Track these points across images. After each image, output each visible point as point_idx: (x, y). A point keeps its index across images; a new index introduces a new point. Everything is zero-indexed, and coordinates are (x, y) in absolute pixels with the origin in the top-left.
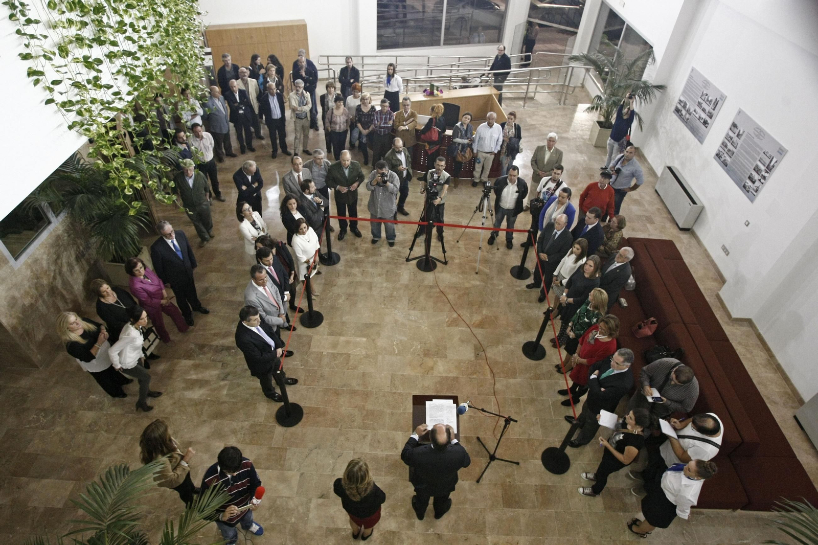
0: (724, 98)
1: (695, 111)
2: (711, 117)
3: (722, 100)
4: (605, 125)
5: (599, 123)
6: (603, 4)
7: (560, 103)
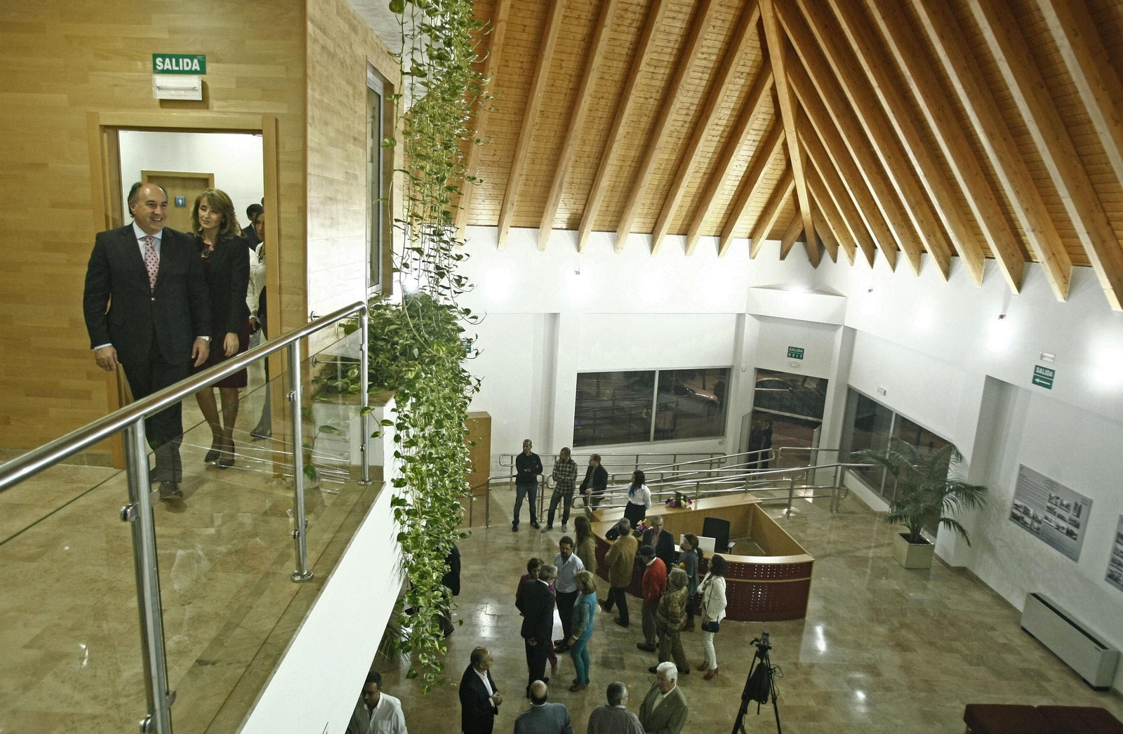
0: (1089, 503)
1: (1046, 518)
2: (1077, 526)
3: (1086, 505)
4: (913, 538)
5: (905, 536)
6: (851, 391)
7: (831, 511)
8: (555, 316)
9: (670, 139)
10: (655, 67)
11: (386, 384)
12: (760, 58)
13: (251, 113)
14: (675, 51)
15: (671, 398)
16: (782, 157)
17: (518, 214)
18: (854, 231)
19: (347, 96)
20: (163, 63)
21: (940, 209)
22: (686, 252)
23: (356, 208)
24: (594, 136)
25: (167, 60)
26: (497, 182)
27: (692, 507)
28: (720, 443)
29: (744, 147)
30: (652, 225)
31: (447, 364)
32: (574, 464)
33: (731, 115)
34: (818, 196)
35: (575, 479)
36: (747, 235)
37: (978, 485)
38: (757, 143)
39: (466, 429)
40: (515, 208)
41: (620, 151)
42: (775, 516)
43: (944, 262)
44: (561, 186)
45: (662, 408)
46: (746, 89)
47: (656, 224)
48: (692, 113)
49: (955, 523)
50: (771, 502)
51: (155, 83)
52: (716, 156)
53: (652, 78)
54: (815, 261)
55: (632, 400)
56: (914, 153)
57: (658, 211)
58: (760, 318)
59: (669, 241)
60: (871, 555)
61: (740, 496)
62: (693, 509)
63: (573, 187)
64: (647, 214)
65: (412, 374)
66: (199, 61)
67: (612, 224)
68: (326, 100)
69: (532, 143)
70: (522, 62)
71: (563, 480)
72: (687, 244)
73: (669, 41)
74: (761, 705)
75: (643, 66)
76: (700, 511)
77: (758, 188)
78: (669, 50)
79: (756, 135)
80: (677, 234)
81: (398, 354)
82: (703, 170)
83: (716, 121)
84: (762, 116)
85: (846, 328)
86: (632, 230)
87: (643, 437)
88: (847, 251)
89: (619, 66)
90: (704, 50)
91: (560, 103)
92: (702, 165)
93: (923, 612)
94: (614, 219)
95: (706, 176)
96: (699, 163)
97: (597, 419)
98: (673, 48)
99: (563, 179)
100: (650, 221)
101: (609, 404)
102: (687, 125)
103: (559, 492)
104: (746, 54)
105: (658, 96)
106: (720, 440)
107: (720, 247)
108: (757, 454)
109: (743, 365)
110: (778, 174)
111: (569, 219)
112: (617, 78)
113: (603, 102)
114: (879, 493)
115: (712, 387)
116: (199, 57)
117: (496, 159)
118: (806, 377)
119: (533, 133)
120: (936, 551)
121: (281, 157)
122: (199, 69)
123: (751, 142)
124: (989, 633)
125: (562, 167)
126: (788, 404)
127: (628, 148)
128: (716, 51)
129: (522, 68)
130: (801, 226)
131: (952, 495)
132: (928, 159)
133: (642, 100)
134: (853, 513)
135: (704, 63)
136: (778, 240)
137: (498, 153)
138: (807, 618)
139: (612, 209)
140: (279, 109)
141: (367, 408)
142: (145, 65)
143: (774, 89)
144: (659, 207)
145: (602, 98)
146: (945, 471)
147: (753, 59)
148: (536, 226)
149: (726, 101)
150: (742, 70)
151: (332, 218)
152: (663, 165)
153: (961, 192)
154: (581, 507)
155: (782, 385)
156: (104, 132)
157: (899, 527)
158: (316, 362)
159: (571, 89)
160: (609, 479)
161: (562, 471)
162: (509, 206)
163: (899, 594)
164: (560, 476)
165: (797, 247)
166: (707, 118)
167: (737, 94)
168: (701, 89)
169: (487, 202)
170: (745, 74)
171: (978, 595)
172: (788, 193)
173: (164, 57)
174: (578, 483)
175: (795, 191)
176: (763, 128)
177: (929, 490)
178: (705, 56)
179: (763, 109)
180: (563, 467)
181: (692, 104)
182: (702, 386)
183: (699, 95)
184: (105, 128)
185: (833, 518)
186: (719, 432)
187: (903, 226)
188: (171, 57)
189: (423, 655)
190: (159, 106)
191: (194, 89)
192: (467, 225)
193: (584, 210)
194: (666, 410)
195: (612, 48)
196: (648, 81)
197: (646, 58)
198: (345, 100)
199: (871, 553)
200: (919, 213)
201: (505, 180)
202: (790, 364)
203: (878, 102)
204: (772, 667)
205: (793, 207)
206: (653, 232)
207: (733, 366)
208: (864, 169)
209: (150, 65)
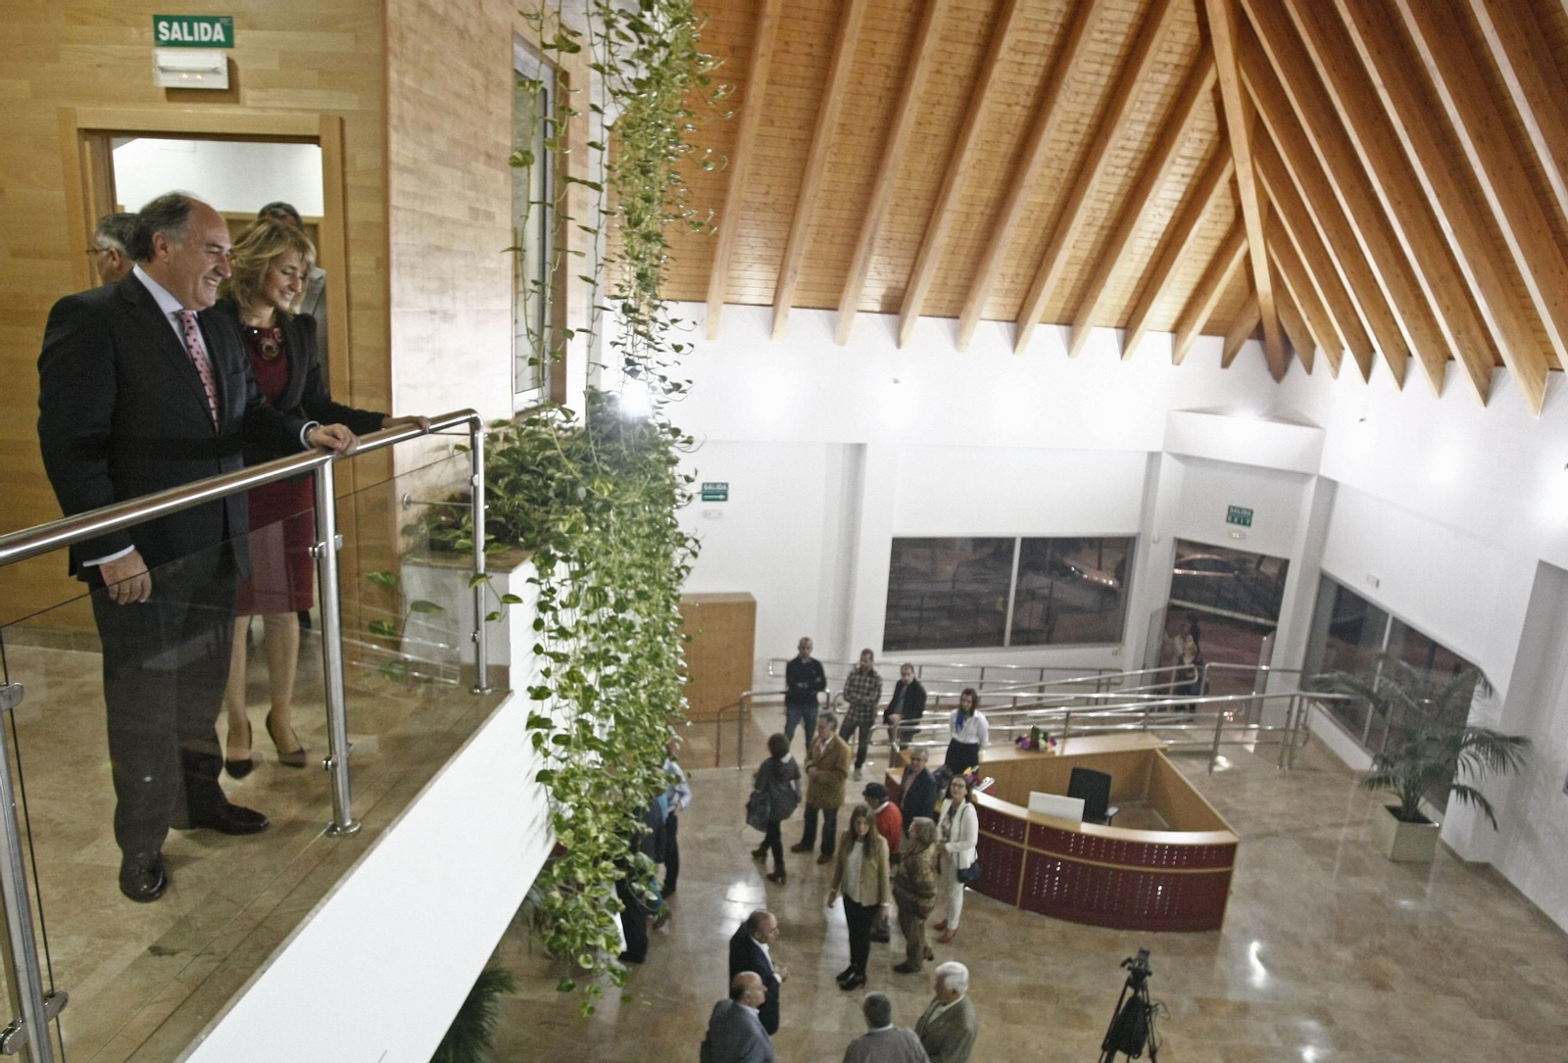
4: (1407, 814)
5: (1393, 811)
6: (1325, 579)
7: (1281, 766)
8: (859, 449)
9: (1046, 172)
10: (1025, 54)
11: (521, 540)
12: (1196, 40)
13: (304, 110)
14: (1057, 29)
15: (1040, 581)
16: (1229, 202)
17: (805, 287)
18: (1340, 323)
19: (473, 86)
20: (170, 29)
21: (1477, 287)
22: (1069, 352)
23: (491, 264)
24: (925, 165)
25: (176, 25)
26: (771, 236)
27: (1057, 750)
28: (1115, 654)
29: (1167, 186)
30: (1016, 309)
31: (642, 513)
32: (878, 678)
33: (1147, 134)
34: (1284, 266)
35: (877, 700)
36: (1169, 327)
37: (1515, 735)
38: (1187, 180)
39: (678, 616)
40: (799, 278)
41: (968, 187)
42: (1187, 772)
43: (1480, 375)
44: (871, 244)
45: (1025, 596)
46: (1172, 91)
47: (1022, 307)
48: (1083, 129)
49: (1474, 794)
50: (1188, 748)
51: (156, 62)
52: (1120, 199)
53: (1019, 73)
54: (1278, 371)
55: (985, 581)
56: (1438, 196)
57: (1025, 287)
58: (1185, 459)
59: (1044, 335)
60: (1341, 838)
61: (1135, 737)
62: (1058, 754)
63: (891, 246)
64: (1007, 291)
65: (564, 525)
66: (223, 26)
67: (953, 305)
68: (427, 91)
69: (826, 174)
70: (811, 45)
71: (859, 701)
72: (1071, 341)
73: (1047, 12)
74: (1131, 1060)
75: (1004, 52)
76: (1068, 758)
77: (1188, 250)
78: (1047, 27)
79: (1188, 166)
80: (1057, 324)
81: (551, 494)
82: (1099, 223)
83: (1122, 143)
84: (1197, 135)
85: (1322, 480)
86: (984, 315)
87: (994, 639)
88: (1329, 357)
89: (965, 53)
90: (1106, 26)
91: (871, 112)
92: (1098, 214)
93: (1413, 930)
94: (956, 297)
95: (1105, 232)
96: (1093, 210)
97: (927, 610)
98: (1053, 24)
99: (874, 232)
100: (1012, 302)
101: (946, 587)
102: (1075, 149)
103: (851, 720)
104: (1173, 33)
105: (1028, 101)
106: (1115, 649)
107: (1125, 344)
108: (1171, 672)
109: (1155, 534)
110: (1220, 231)
111: (884, 296)
112: (962, 71)
113: (939, 111)
114: (1360, 739)
115: (1114, 567)
116: (223, 20)
117: (770, 200)
118: (1263, 557)
119: (828, 159)
120: (1444, 835)
121: (351, 180)
122: (222, 39)
123: (1179, 178)
124: (1515, 968)
125: (873, 214)
126: (1230, 596)
127: (980, 185)
128: (1124, 28)
129: (809, 54)
130: (1257, 314)
131: (1473, 748)
132: (1461, 206)
133: (1004, 107)
134: (1315, 770)
135: (1103, 48)
136: (1218, 335)
137: (774, 190)
138: (1225, 929)
139: (953, 281)
140: (344, 102)
141: (484, 575)
142: (142, 34)
143: (1217, 91)
144: (1028, 280)
145: (939, 103)
146: (1464, 710)
147: (1184, 41)
148: (832, 306)
149: (1139, 110)
150: (1167, 60)
151: (442, 280)
152: (1036, 213)
153: (1512, 261)
154: (884, 743)
155: (1223, 566)
156: (86, 139)
157: (1388, 795)
158: (409, 502)
159: (889, 89)
160: (929, 702)
161: (859, 687)
162: (789, 273)
163: (1376, 900)
164: (855, 694)
165: (1250, 350)
166: (1107, 137)
167: (1157, 98)
168: (1099, 91)
169: (756, 267)
170: (1170, 67)
171: (1506, 909)
172: (1235, 262)
173: (170, 19)
174: (882, 706)
175: (1247, 260)
176: (1200, 154)
177: (1435, 740)
178: (1106, 36)
179: (1200, 124)
180: (859, 680)
181: (1083, 114)
182: (1096, 565)
183: (1095, 100)
184: (87, 133)
185: (1283, 777)
186: (1112, 635)
187: (1417, 316)
188: (180, 19)
189: (586, 958)
190: (165, 99)
191: (215, 71)
192: (725, 303)
193: (908, 283)
194: (1033, 599)
195: (955, 22)
196: (1012, 77)
197: (1009, 39)
198: (467, 92)
199: (1343, 834)
200: (1444, 295)
201: (784, 234)
202: (1229, 534)
203: (1382, 111)
204: (1152, 1003)
205: (1244, 283)
206: (1018, 320)
207: (1139, 534)
208: (1358, 223)
209: (150, 34)
